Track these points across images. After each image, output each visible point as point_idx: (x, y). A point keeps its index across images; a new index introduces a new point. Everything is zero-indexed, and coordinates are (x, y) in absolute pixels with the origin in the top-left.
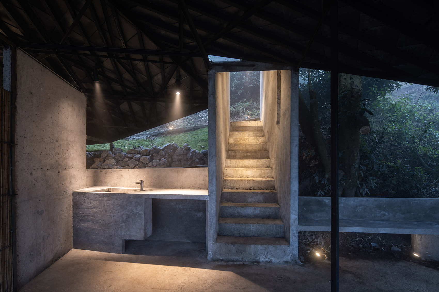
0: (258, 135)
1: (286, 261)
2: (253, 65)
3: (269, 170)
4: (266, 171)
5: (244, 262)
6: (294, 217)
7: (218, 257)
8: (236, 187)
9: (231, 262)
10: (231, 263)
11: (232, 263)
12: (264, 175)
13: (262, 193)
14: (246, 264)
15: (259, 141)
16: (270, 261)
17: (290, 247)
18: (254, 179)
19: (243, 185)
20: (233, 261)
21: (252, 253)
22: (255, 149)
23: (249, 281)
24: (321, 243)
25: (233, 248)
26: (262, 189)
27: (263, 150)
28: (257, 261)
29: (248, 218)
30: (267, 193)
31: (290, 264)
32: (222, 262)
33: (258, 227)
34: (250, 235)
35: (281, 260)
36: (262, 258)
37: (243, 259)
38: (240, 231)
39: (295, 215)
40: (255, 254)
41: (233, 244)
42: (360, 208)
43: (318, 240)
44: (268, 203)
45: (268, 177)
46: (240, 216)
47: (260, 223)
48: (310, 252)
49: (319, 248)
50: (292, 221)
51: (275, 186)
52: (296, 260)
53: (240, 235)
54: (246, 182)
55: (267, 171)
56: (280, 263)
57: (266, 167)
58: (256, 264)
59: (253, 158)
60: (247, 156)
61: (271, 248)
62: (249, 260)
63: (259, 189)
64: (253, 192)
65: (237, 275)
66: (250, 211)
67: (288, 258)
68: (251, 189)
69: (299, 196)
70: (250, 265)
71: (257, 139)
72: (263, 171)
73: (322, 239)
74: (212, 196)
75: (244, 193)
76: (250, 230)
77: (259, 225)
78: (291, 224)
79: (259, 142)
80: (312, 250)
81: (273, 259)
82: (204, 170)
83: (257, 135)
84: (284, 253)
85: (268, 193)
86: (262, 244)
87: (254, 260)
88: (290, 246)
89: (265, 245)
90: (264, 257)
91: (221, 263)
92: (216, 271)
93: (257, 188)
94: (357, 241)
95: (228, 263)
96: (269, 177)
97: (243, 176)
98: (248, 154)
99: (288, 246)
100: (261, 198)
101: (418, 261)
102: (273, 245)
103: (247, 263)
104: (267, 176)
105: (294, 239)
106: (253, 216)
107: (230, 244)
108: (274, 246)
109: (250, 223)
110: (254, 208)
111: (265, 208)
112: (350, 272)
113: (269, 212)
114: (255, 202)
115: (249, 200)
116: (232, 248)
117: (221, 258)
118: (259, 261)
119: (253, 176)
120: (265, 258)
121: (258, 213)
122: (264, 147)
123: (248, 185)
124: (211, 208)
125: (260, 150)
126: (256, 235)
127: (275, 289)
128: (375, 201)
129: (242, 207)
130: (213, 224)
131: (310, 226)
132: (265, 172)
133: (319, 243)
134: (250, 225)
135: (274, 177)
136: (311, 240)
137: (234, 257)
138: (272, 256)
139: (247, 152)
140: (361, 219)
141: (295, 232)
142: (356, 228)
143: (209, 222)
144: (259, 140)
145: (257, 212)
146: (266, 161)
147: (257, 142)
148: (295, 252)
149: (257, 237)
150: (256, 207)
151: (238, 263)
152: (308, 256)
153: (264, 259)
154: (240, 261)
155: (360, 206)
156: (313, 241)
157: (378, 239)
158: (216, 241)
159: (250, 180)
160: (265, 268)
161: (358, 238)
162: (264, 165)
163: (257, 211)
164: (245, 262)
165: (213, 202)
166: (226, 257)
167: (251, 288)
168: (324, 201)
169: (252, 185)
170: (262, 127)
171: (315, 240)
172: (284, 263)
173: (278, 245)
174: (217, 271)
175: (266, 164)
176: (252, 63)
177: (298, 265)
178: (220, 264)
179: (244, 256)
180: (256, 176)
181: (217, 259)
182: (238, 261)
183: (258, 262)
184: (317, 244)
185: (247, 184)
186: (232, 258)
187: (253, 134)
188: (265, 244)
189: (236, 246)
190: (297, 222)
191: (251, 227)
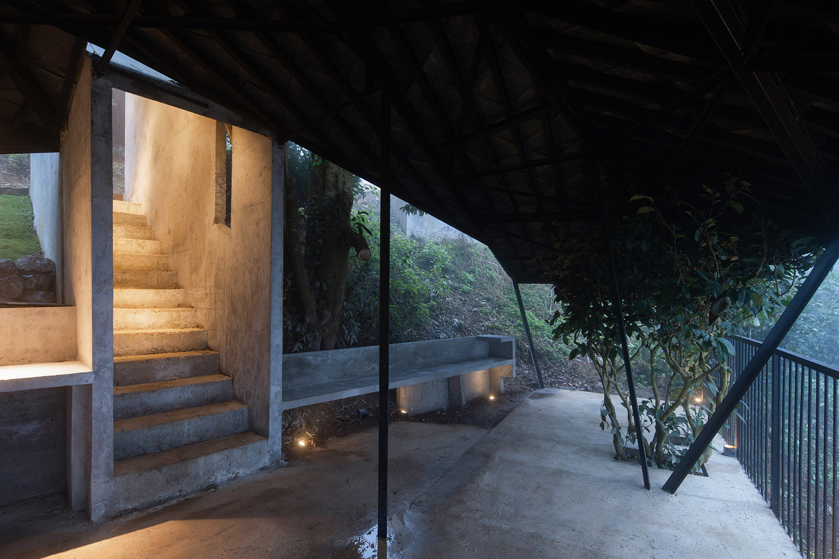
0: (138, 235)
1: (262, 467)
2: (206, 106)
3: (188, 312)
4: (182, 313)
5: (185, 496)
6: (276, 389)
7: (122, 506)
8: (117, 350)
9: (157, 505)
10: (156, 507)
11: (159, 507)
12: (177, 322)
13: (188, 358)
14: (191, 497)
15: (143, 248)
16: (237, 477)
17: (269, 442)
18: (161, 331)
19: (135, 347)
20: (160, 503)
21: (201, 474)
22: (138, 267)
23: (219, 520)
24: (301, 425)
25: (159, 476)
26: (180, 351)
27: (158, 269)
28: (212, 485)
29: (167, 410)
30: (198, 357)
31: (269, 470)
32: (135, 513)
33: (200, 422)
34: (184, 443)
35: (254, 469)
36: (221, 476)
37: (181, 491)
38: (161, 440)
39: (277, 385)
40: (207, 473)
41: (159, 467)
42: (350, 363)
43: (296, 423)
44: (201, 375)
45: (186, 325)
46: (148, 411)
47: (204, 415)
48: (291, 442)
49: (300, 435)
50: (272, 396)
51: (209, 342)
52: (278, 461)
53: (159, 449)
54: (144, 339)
55: (185, 313)
56: (253, 474)
57: (177, 305)
58: (212, 491)
59: (140, 285)
60: (123, 280)
61: (237, 453)
62: (196, 489)
63: (173, 351)
64: (168, 358)
65: (188, 521)
66: (170, 396)
67: (266, 461)
68: (156, 351)
69: (283, 354)
70: (200, 497)
71: (139, 245)
72: (175, 315)
73: (302, 420)
74: (104, 373)
75: (147, 361)
76: (184, 433)
77: (201, 419)
78: (271, 402)
79: (144, 252)
80: (293, 439)
81: (241, 472)
82: (39, 313)
83: (135, 234)
84: (259, 455)
85: (202, 357)
86: (219, 451)
87: (205, 486)
88: (269, 440)
89: (225, 451)
90: (224, 472)
91: (132, 517)
92: (132, 533)
93: (169, 350)
94: (342, 410)
95: (151, 510)
96: (189, 326)
97: (126, 327)
98: (127, 276)
99: (266, 440)
100: (186, 368)
101: (406, 418)
102: (240, 447)
103: (193, 495)
104: (185, 323)
105: (275, 427)
106: (178, 406)
107: (151, 469)
108: (243, 447)
109: (183, 420)
110: (180, 388)
111: (204, 385)
112: (351, 453)
113: (211, 391)
114: (172, 378)
115: (160, 375)
116: (157, 476)
117: (130, 507)
118: (216, 484)
119: (152, 325)
120: (226, 476)
121: (189, 397)
122: (160, 263)
123: (147, 345)
124: (101, 401)
125: (151, 269)
126: (195, 440)
127: (272, 512)
128: (365, 351)
129: (152, 391)
130: (105, 436)
131: (299, 400)
132: (180, 315)
133: (298, 426)
134: (184, 424)
135: (203, 323)
136: (287, 425)
137: (160, 495)
138: (238, 467)
139: (125, 273)
140: (351, 379)
141: (277, 414)
142: (354, 390)
143: (96, 435)
144: (145, 248)
145: (186, 396)
146: (176, 294)
147: (140, 250)
148: (277, 447)
149: (199, 442)
150: (184, 386)
151: (174, 502)
152: (291, 450)
153: (224, 478)
154: (176, 497)
155: (349, 360)
156: (291, 426)
157: (363, 402)
158: (114, 474)
159: (152, 334)
160: (233, 491)
161: (344, 407)
162: (171, 302)
163: (188, 395)
164: (188, 494)
165: (106, 386)
166: (142, 501)
167: (231, 527)
168: (306, 359)
169: (156, 344)
170: (143, 218)
171: (293, 423)
172: (259, 472)
173: (248, 444)
174: (134, 532)
175: (177, 300)
176: (202, 99)
177: (282, 467)
178: (129, 519)
179: (185, 484)
180: (160, 325)
181: (119, 512)
182: (171, 498)
183: (214, 486)
184: (296, 429)
185: (145, 342)
186: (157, 498)
187: (124, 231)
188: (226, 449)
189: (164, 470)
190: (280, 397)
191: (186, 425)
